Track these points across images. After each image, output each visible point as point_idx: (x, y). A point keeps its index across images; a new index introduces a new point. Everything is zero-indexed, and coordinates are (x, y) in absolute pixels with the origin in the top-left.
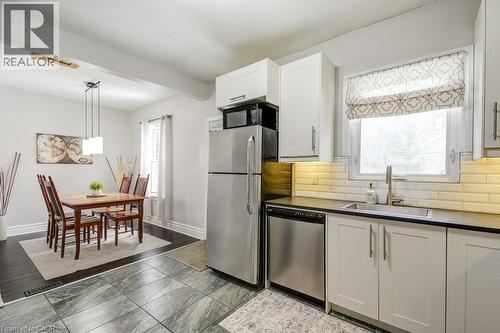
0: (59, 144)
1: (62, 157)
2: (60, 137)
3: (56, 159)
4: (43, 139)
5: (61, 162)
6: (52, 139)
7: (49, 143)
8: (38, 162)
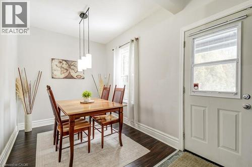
0: (65, 66)
1: (66, 74)
2: (65, 61)
3: (63, 76)
4: (56, 62)
5: (66, 78)
6: (61, 62)
7: (59, 65)
8: (53, 78)
